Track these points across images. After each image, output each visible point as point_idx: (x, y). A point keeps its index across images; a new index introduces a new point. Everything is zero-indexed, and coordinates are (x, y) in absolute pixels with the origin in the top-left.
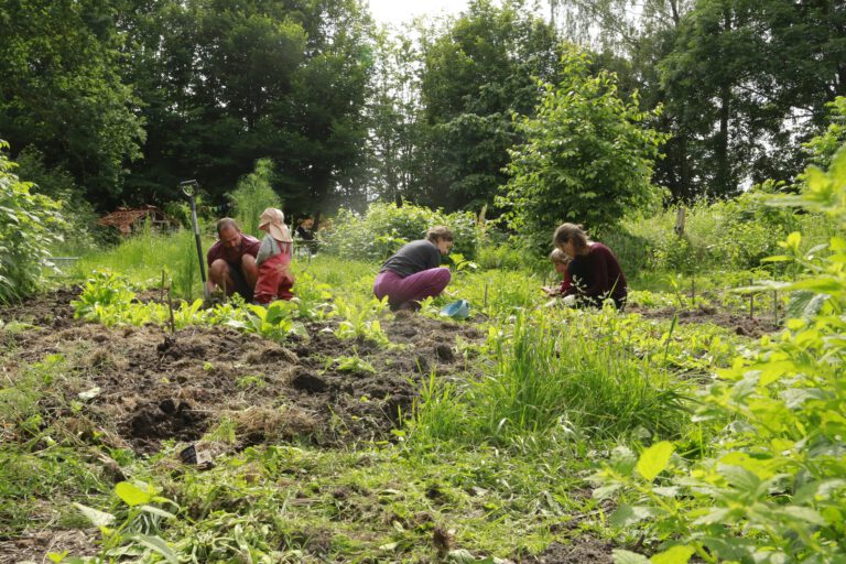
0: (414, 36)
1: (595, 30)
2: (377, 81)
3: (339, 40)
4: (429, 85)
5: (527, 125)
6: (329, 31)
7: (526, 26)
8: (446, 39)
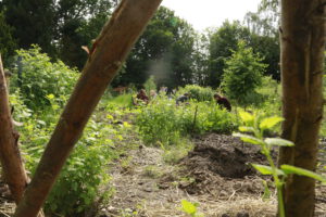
0: (206, 34)
1: (262, 30)
2: (195, 47)
3: (184, 36)
4: (211, 48)
5: (229, 63)
6: (180, 33)
7: (240, 30)
8: (215, 34)
